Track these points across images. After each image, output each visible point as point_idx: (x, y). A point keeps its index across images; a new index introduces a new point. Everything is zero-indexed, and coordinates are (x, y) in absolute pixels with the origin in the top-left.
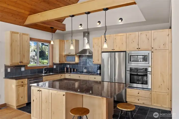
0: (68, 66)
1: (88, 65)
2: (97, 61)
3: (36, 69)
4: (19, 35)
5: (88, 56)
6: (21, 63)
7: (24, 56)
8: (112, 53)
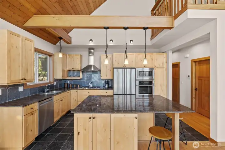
0: (69, 82)
1: (93, 80)
2: (105, 76)
3: (37, 87)
4: (20, 38)
5: (93, 71)
6: (24, 81)
7: (27, 70)
8: (124, 69)
